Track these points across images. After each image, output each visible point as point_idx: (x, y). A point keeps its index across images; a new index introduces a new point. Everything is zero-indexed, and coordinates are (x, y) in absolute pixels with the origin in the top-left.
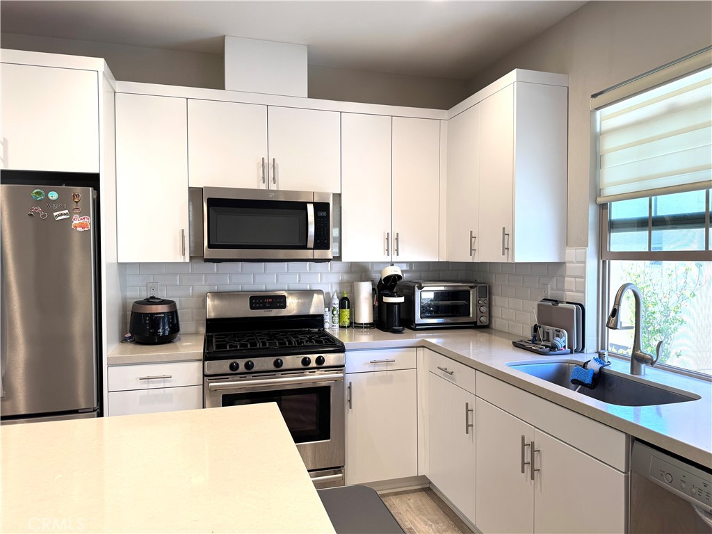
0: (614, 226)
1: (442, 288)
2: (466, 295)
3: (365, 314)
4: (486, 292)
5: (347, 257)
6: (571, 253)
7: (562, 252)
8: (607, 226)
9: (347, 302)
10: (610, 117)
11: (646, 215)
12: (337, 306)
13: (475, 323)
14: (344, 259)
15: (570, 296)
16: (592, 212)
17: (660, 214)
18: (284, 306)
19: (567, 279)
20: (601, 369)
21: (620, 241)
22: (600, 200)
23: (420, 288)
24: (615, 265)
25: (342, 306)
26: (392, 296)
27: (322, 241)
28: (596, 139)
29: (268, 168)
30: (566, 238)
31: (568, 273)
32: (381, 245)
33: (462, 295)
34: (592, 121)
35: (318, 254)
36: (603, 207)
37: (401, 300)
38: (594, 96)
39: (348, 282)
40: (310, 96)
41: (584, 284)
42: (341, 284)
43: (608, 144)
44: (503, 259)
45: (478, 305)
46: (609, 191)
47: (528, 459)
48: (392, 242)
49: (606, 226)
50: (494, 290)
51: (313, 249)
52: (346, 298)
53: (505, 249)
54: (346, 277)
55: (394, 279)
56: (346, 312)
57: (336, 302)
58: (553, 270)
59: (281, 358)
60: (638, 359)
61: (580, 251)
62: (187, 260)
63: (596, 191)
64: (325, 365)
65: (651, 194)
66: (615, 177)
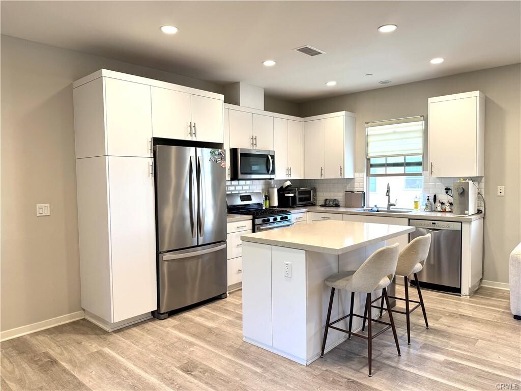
0: (372, 166)
2: (310, 192)
3: (275, 202)
6: (357, 175)
9: (268, 197)
10: (371, 131)
11: (384, 163)
13: (312, 203)
16: (365, 160)
18: (251, 200)
21: (373, 171)
22: (367, 157)
23: (298, 190)
24: (371, 178)
25: (266, 199)
28: (366, 137)
30: (355, 170)
31: (355, 182)
32: (285, 172)
34: (364, 131)
36: (368, 160)
37: (292, 195)
38: (366, 123)
40: (264, 110)
41: (363, 185)
43: (370, 139)
45: (313, 196)
46: (372, 155)
49: (370, 166)
53: (341, 174)
55: (289, 186)
57: (264, 197)
59: (276, 217)
60: (390, 205)
61: (361, 174)
62: (230, 180)
63: (366, 154)
65: (386, 156)
66: (372, 152)
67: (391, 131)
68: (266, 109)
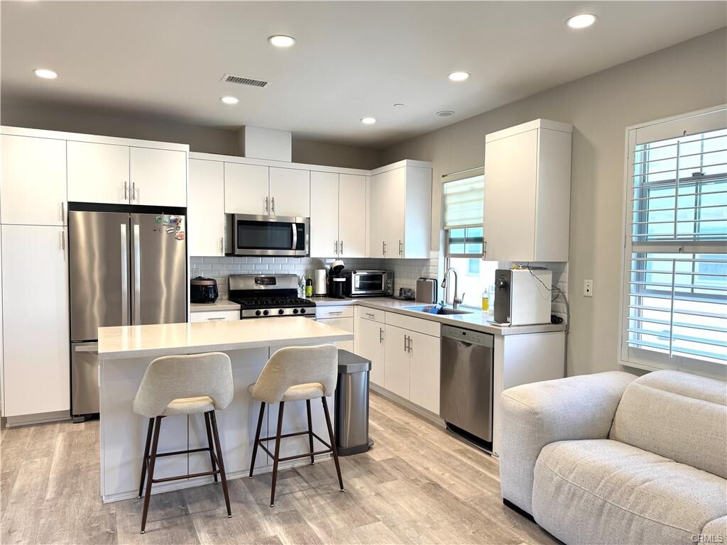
0: (451, 241)
1: (366, 273)
2: (380, 277)
3: (322, 289)
4: (392, 276)
5: (312, 255)
6: (433, 254)
7: (428, 254)
8: (449, 241)
9: (310, 282)
10: (450, 188)
11: (463, 236)
12: (305, 284)
13: (385, 293)
14: (311, 256)
15: (432, 276)
16: (442, 233)
17: (469, 236)
18: (275, 284)
19: (431, 267)
20: (442, 308)
21: (454, 248)
22: (445, 228)
23: (355, 273)
24: (452, 259)
25: (308, 284)
26: (339, 278)
27: (301, 245)
28: (444, 197)
29: (269, 203)
30: (431, 247)
31: (431, 264)
32: (332, 248)
33: (379, 277)
34: (442, 189)
35: (298, 252)
36: (447, 231)
37: (344, 280)
38: (443, 176)
39: (310, 270)
40: (293, 161)
41: (437, 270)
42: (306, 271)
43: (449, 201)
44: (400, 257)
45: (386, 283)
46: (449, 224)
47: (407, 345)
48: (339, 246)
50: (396, 275)
51: (296, 249)
52: (310, 280)
53: (401, 252)
54: (309, 267)
55: (340, 267)
56: (310, 287)
57: (304, 281)
58: (425, 262)
59: (283, 309)
60: (456, 302)
61: (436, 253)
62: (224, 255)
63: (444, 223)
64: (305, 313)
65: (465, 227)
66: (452, 218)
67: (467, 188)
68: (294, 160)
